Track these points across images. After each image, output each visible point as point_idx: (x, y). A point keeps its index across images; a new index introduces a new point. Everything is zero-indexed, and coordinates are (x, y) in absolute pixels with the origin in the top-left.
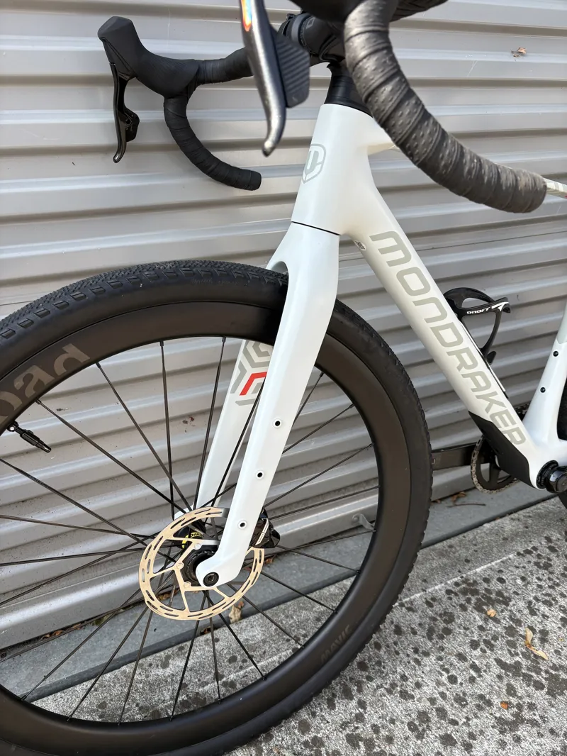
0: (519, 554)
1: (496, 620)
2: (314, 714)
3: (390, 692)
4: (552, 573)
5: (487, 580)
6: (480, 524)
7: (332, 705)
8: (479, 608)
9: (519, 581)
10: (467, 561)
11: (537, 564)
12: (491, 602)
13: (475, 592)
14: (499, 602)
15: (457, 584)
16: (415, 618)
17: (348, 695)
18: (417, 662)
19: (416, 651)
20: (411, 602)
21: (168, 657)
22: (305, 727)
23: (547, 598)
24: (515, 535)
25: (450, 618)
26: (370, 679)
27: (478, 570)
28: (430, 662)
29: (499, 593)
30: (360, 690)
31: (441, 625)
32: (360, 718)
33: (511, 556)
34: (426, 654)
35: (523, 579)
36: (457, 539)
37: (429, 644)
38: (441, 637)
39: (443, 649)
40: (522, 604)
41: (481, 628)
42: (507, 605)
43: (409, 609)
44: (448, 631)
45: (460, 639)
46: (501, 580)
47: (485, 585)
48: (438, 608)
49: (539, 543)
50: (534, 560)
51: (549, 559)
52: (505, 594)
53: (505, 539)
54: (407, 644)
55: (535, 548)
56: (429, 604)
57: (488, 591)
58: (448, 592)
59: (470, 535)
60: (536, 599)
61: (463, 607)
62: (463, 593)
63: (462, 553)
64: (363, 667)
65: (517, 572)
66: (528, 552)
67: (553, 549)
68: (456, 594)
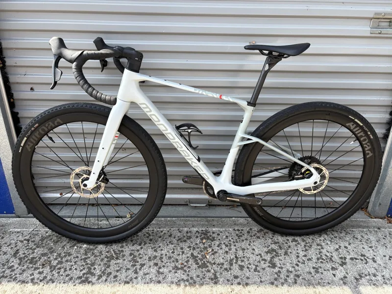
0: (234, 230)
1: (204, 244)
2: (127, 245)
3: (152, 248)
4: (239, 238)
5: (213, 233)
6: (232, 217)
7: (133, 245)
8: (202, 239)
9: (224, 237)
10: (214, 226)
11: (237, 235)
12: (208, 238)
13: (206, 235)
14: (211, 240)
15: (202, 230)
16: (179, 234)
17: (140, 245)
18: (168, 245)
19: (170, 242)
20: (182, 230)
21: (103, 220)
22: (122, 247)
23: (228, 244)
24: (241, 224)
25: (190, 238)
26: (150, 243)
27: (214, 229)
28: (171, 246)
29: (214, 238)
30: (144, 245)
31: (185, 239)
32: (138, 251)
33: (230, 229)
34: (172, 244)
35: (227, 237)
37: (176, 242)
38: (181, 242)
39: (178, 244)
40: (218, 243)
41: (196, 244)
42: (212, 241)
43: (180, 232)
44: (185, 241)
45: (187, 244)
46: (218, 235)
47: (211, 234)
48: (189, 234)
49: (246, 229)
50: (238, 233)
51: (243, 235)
52: (215, 239)
53: (235, 224)
54: (169, 239)
55: (242, 230)
56: (187, 232)
57: (210, 236)
58: (197, 231)
59: (224, 219)
60: (224, 243)
61: (197, 237)
62: (202, 233)
63: (215, 223)
64: (151, 240)
65: (227, 234)
66: (238, 230)
67: (248, 232)
68: (199, 233)
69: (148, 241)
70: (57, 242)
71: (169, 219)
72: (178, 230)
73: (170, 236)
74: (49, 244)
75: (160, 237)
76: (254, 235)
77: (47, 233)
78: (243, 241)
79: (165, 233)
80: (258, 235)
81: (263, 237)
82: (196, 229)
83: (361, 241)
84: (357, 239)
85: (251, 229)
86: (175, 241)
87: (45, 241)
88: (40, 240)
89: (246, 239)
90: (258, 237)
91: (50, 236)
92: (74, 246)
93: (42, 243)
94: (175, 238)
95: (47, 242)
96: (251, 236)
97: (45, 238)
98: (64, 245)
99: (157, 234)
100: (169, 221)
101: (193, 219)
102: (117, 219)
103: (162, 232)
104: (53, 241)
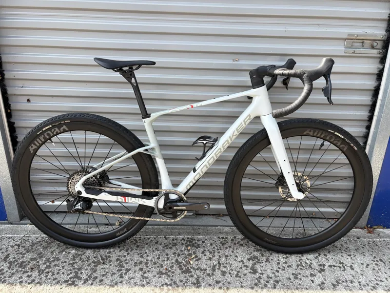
0: (219, 238)
1: (189, 250)
2: (114, 251)
3: (138, 254)
4: (223, 246)
5: (198, 240)
6: (217, 226)
7: (120, 251)
8: (187, 246)
9: (209, 244)
10: (199, 234)
11: (221, 242)
12: (193, 246)
13: (192, 242)
14: (195, 247)
15: (188, 238)
16: (165, 241)
17: (127, 250)
18: (153, 251)
19: (156, 249)
20: (169, 238)
22: (110, 253)
23: (212, 251)
24: (226, 232)
25: (175, 245)
26: (136, 250)
27: (199, 237)
28: (157, 253)
29: (198, 245)
30: (131, 251)
31: (170, 246)
32: (125, 256)
33: (215, 237)
34: (158, 250)
35: (211, 244)
36: (203, 227)
38: (167, 248)
39: (164, 251)
40: (202, 250)
41: (182, 251)
42: (197, 248)
43: (166, 239)
44: (171, 248)
45: (172, 251)
46: (203, 242)
47: (197, 241)
48: (175, 242)
49: (230, 237)
50: (222, 241)
51: (227, 242)
52: (200, 246)
53: (220, 232)
54: (156, 246)
55: (227, 238)
56: (173, 240)
57: (196, 243)
58: (183, 239)
59: (210, 227)
60: (208, 250)
61: (183, 244)
62: (187, 241)
63: (201, 231)
64: (138, 246)
65: (212, 242)
66: (223, 238)
67: (232, 240)
68: (184, 240)
69: (135, 247)
70: (46, 248)
71: (156, 227)
72: (165, 237)
73: (157, 243)
74: (38, 249)
75: (147, 244)
76: (238, 243)
77: (37, 239)
78: (227, 248)
79: (152, 240)
80: (242, 242)
81: (246, 245)
82: (181, 237)
83: (340, 250)
84: (337, 247)
85: (235, 237)
86: (161, 247)
87: (35, 246)
88: (31, 246)
89: (230, 247)
90: (242, 245)
91: (40, 242)
92: (62, 251)
93: (32, 249)
94: (161, 245)
95: (37, 247)
96: (235, 244)
97: (36, 244)
98: (54, 251)
99: (143, 241)
100: (156, 229)
101: (179, 227)
102: (106, 226)
103: (149, 239)
104: (43, 247)
